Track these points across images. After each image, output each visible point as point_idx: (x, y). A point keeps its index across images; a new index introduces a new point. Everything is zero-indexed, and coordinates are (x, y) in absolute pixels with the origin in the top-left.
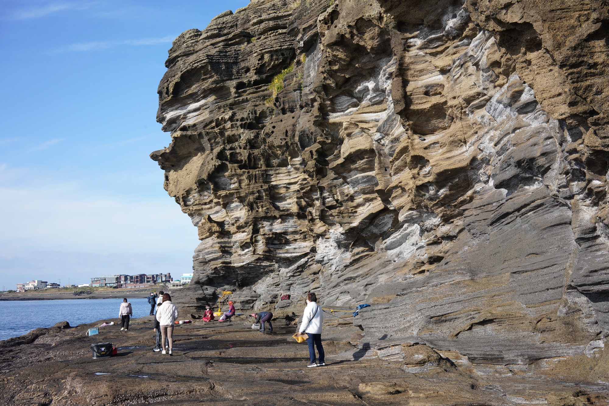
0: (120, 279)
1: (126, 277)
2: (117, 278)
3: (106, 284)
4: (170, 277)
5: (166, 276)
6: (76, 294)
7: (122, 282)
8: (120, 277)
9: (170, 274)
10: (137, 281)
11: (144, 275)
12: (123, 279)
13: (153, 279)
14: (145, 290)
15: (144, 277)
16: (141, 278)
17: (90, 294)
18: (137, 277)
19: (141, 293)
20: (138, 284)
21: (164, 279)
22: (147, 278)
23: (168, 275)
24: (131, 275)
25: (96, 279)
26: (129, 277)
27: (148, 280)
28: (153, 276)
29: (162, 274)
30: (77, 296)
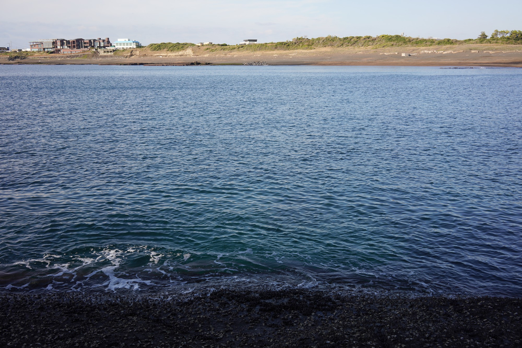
0: (56, 44)
1: (62, 41)
2: (53, 43)
3: (44, 49)
4: (108, 42)
5: (104, 41)
6: (11, 59)
7: (59, 47)
8: (56, 41)
9: (108, 39)
10: (74, 47)
11: (81, 40)
12: (59, 43)
13: (90, 45)
14: (77, 56)
15: (82, 42)
16: (78, 43)
17: (24, 59)
18: (74, 41)
19: (73, 59)
20: (75, 49)
21: (102, 45)
22: (85, 43)
23: (106, 40)
24: (68, 40)
25: (35, 44)
26: (65, 42)
27: (85, 45)
28: (90, 41)
29: (100, 39)
30: (11, 62)
